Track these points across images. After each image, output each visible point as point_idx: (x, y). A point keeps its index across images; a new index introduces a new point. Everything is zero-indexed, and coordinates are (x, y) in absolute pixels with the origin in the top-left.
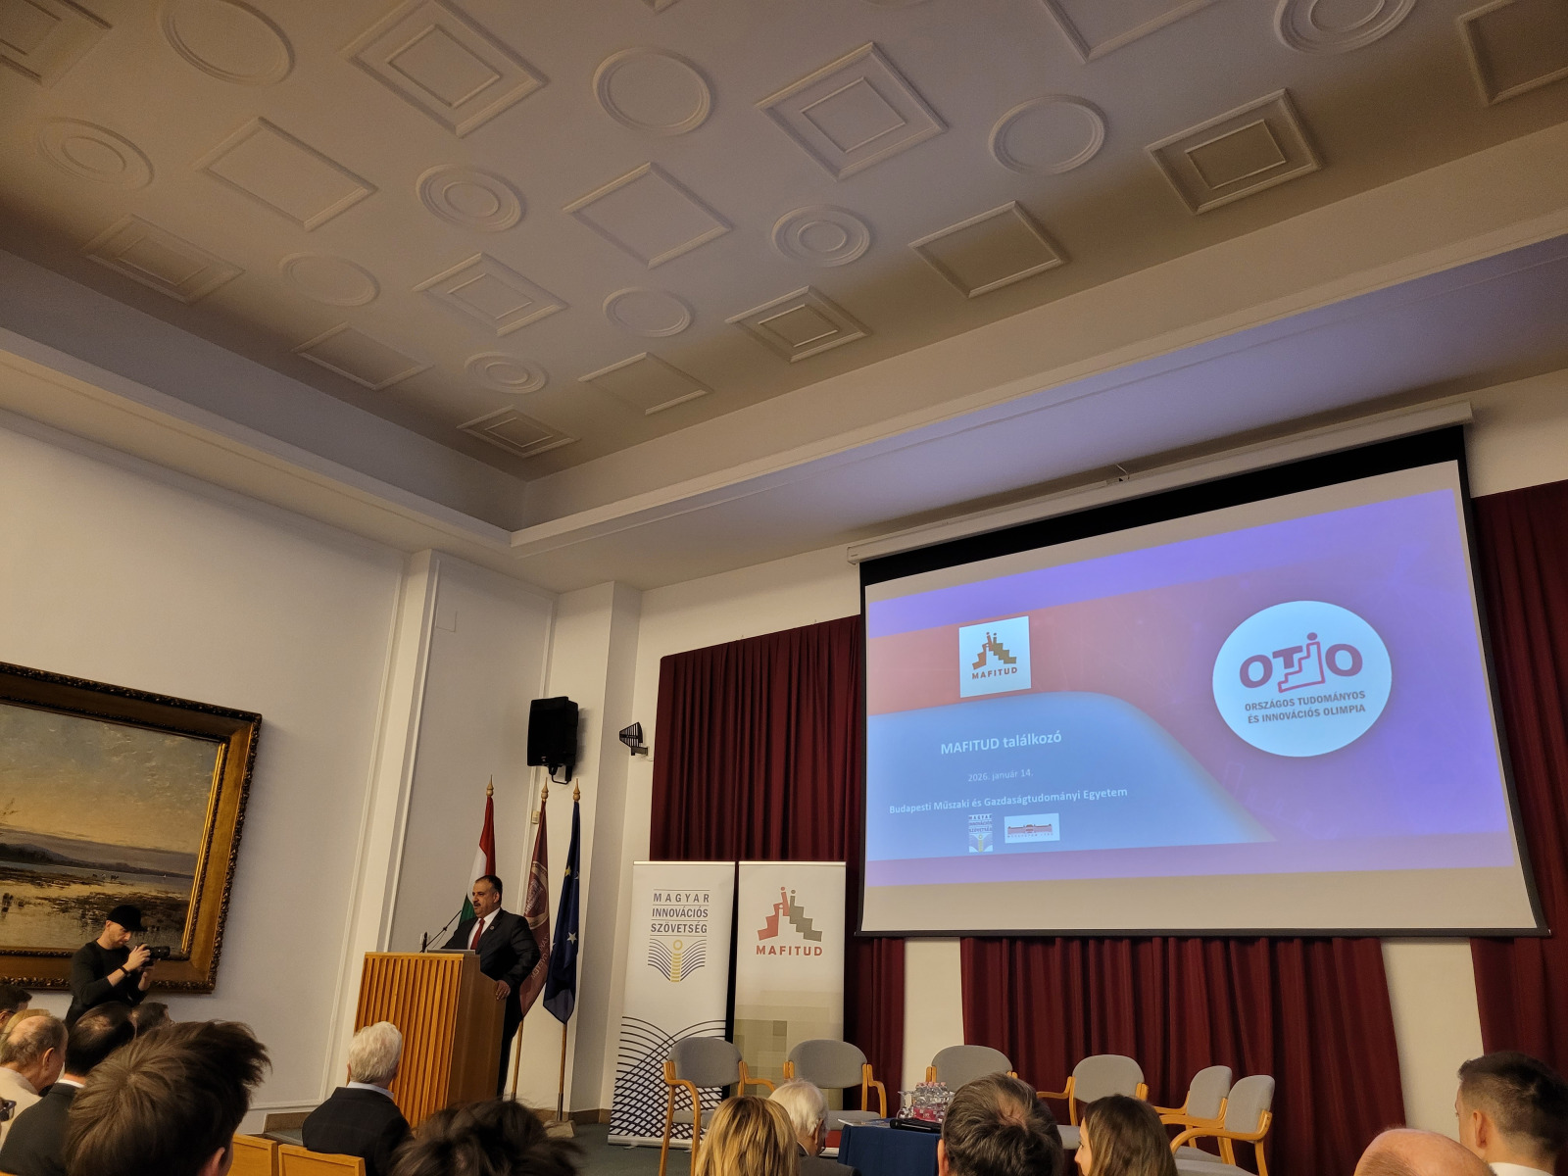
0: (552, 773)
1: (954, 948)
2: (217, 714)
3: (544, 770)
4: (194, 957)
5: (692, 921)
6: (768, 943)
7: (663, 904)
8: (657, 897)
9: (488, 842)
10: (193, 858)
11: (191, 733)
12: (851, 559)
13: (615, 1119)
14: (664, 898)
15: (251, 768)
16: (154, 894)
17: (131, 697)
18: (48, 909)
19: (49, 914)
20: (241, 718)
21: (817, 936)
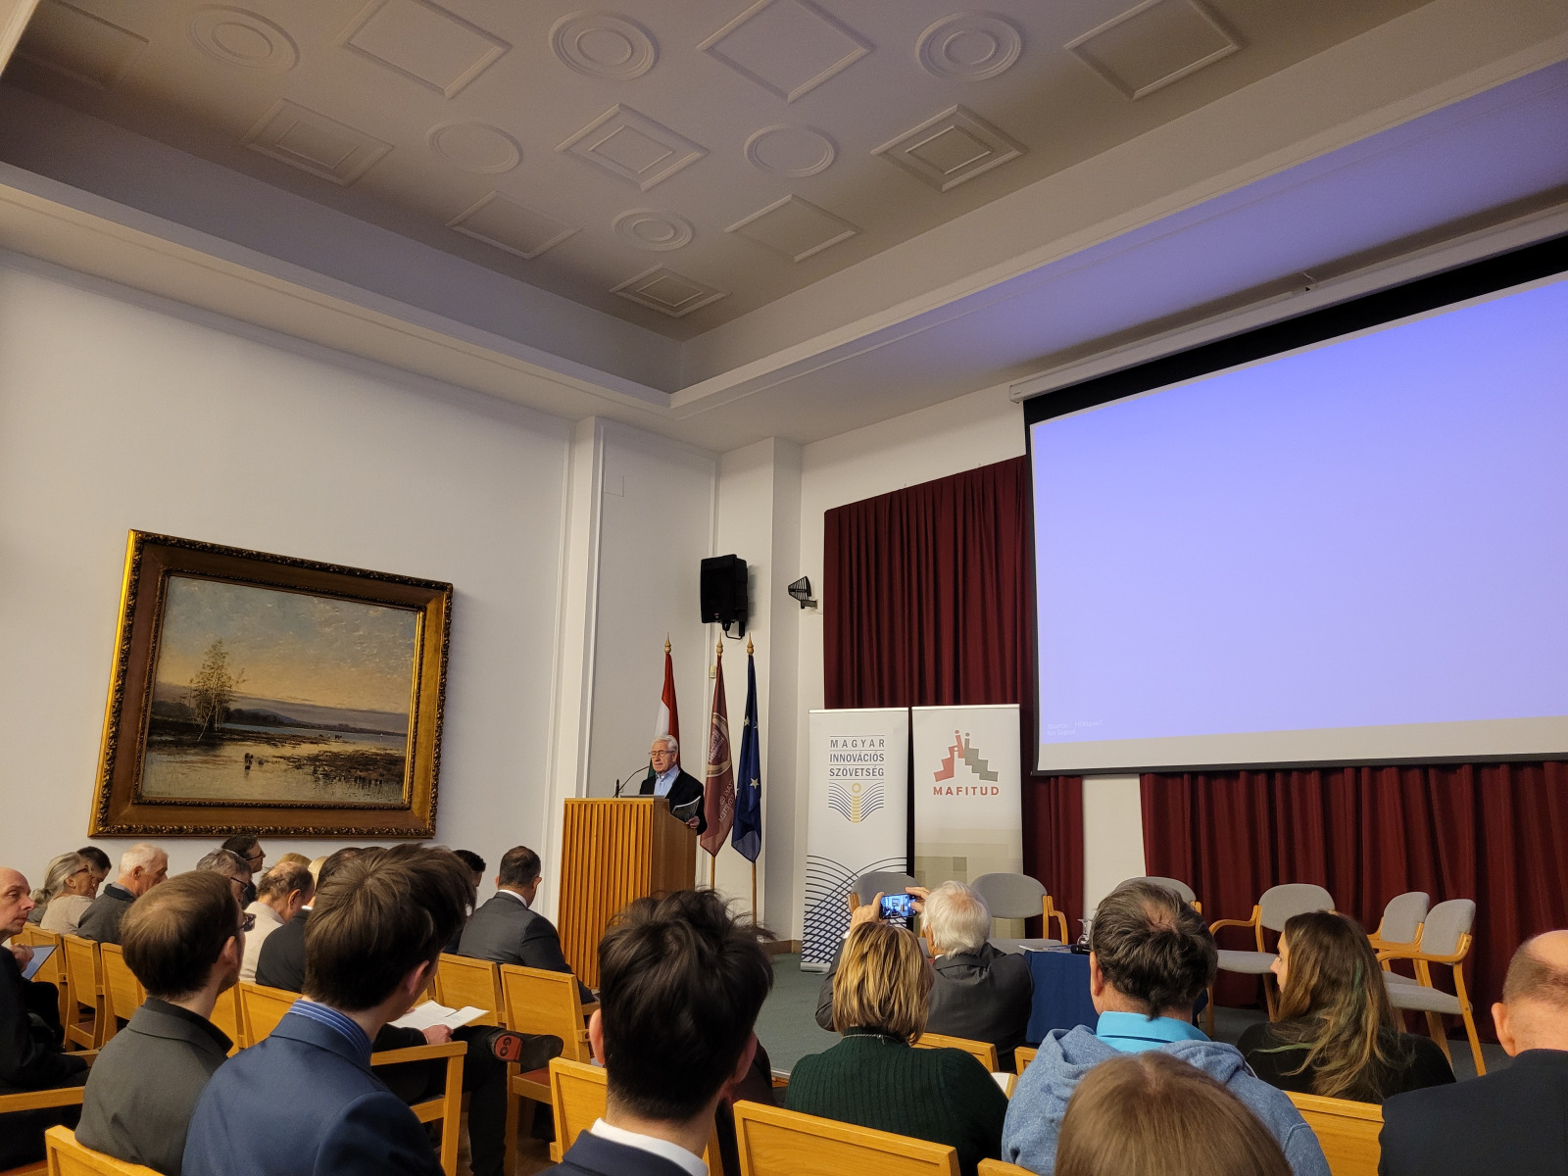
0: (726, 629)
1: (1133, 785)
2: (412, 584)
3: (718, 626)
4: (415, 806)
5: (870, 765)
6: (945, 784)
7: (839, 750)
8: (834, 744)
9: (670, 696)
10: (405, 717)
11: (391, 603)
12: (1014, 397)
13: (806, 948)
14: (840, 744)
15: (447, 635)
16: (374, 751)
17: (334, 572)
18: (284, 767)
19: (286, 770)
20: (433, 588)
21: (993, 776)
